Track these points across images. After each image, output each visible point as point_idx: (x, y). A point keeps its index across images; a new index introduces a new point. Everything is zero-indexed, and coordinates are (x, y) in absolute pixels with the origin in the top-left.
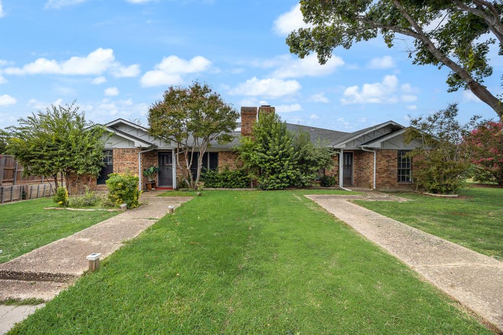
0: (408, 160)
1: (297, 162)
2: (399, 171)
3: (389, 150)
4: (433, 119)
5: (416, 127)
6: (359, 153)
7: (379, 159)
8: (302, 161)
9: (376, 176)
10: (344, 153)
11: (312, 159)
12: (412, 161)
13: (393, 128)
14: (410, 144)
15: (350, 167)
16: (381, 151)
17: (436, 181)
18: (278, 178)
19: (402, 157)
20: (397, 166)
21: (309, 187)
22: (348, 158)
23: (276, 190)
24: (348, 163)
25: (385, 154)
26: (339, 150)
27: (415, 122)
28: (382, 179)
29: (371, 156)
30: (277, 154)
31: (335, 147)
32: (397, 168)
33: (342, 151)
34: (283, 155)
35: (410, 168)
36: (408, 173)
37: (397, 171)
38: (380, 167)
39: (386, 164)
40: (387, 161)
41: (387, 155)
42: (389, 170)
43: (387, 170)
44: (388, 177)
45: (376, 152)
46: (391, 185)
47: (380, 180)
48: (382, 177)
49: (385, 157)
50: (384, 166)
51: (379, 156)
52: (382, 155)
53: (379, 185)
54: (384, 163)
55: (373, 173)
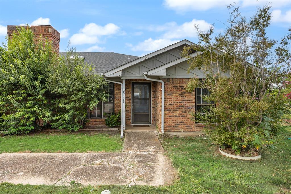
2: (197, 107)
3: (182, 79)
9: (165, 114)
16: (172, 81)
20: (194, 101)
25: (178, 85)
28: (174, 119)
31: (107, 75)
32: (194, 104)
37: (194, 108)
38: (170, 103)
39: (180, 98)
40: (181, 95)
41: (180, 87)
42: (183, 106)
43: (181, 106)
44: (182, 116)
45: (165, 83)
46: (186, 126)
47: (171, 120)
48: (173, 116)
49: (178, 89)
50: (176, 101)
51: (169, 87)
52: (173, 86)
53: (169, 127)
54: (177, 97)
55: (161, 110)
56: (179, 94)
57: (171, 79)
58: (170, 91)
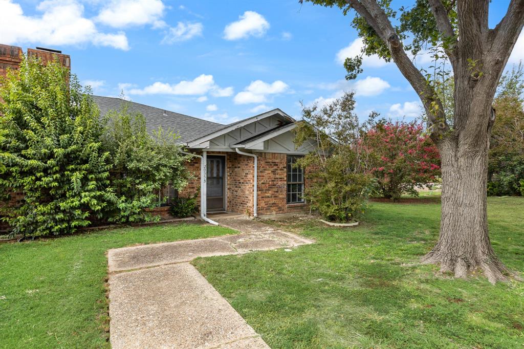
0: (300, 171)
1: (107, 174)
2: (289, 186)
3: (275, 154)
4: (329, 112)
5: (309, 120)
6: (233, 158)
7: (261, 169)
8: (120, 172)
9: (258, 195)
10: (208, 157)
11: (143, 166)
12: (304, 172)
13: (282, 121)
14: (303, 146)
15: (220, 180)
16: (265, 155)
17: (334, 203)
18: (57, 209)
19: (293, 166)
20: (285, 178)
21: (140, 223)
22: (218, 166)
23: (56, 237)
24: (218, 175)
25: (270, 161)
26: (199, 151)
27: (308, 113)
28: (267, 200)
29: (251, 164)
30: (51, 156)
31: (191, 146)
32: (286, 183)
33: (205, 154)
34: (70, 158)
35: (302, 182)
36: (300, 190)
37: (286, 187)
38: (263, 182)
39: (272, 175)
40: (273, 172)
41: (272, 162)
42: (275, 185)
43: (273, 185)
44: (274, 197)
45: (257, 158)
46: (278, 208)
47: (263, 202)
48: (266, 197)
49: (270, 165)
50: (268, 179)
51: (262, 163)
52: (266, 162)
53: (261, 210)
54: (269, 175)
55: (253, 191)
56: (272, 172)
57: (263, 154)
58: (263, 167)
